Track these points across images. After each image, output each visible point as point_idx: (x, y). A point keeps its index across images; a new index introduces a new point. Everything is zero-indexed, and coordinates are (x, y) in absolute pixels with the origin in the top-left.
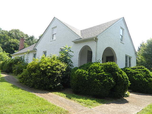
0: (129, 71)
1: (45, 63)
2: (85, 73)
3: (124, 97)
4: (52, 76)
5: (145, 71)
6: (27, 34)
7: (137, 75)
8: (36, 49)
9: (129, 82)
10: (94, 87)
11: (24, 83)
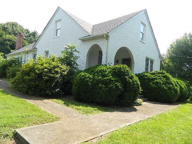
0: (147, 76)
1: (42, 65)
2: (88, 77)
3: (134, 105)
4: (50, 81)
5: (166, 77)
6: (28, 29)
7: (156, 81)
8: (36, 48)
9: (141, 88)
10: (98, 93)
11: (17, 88)
